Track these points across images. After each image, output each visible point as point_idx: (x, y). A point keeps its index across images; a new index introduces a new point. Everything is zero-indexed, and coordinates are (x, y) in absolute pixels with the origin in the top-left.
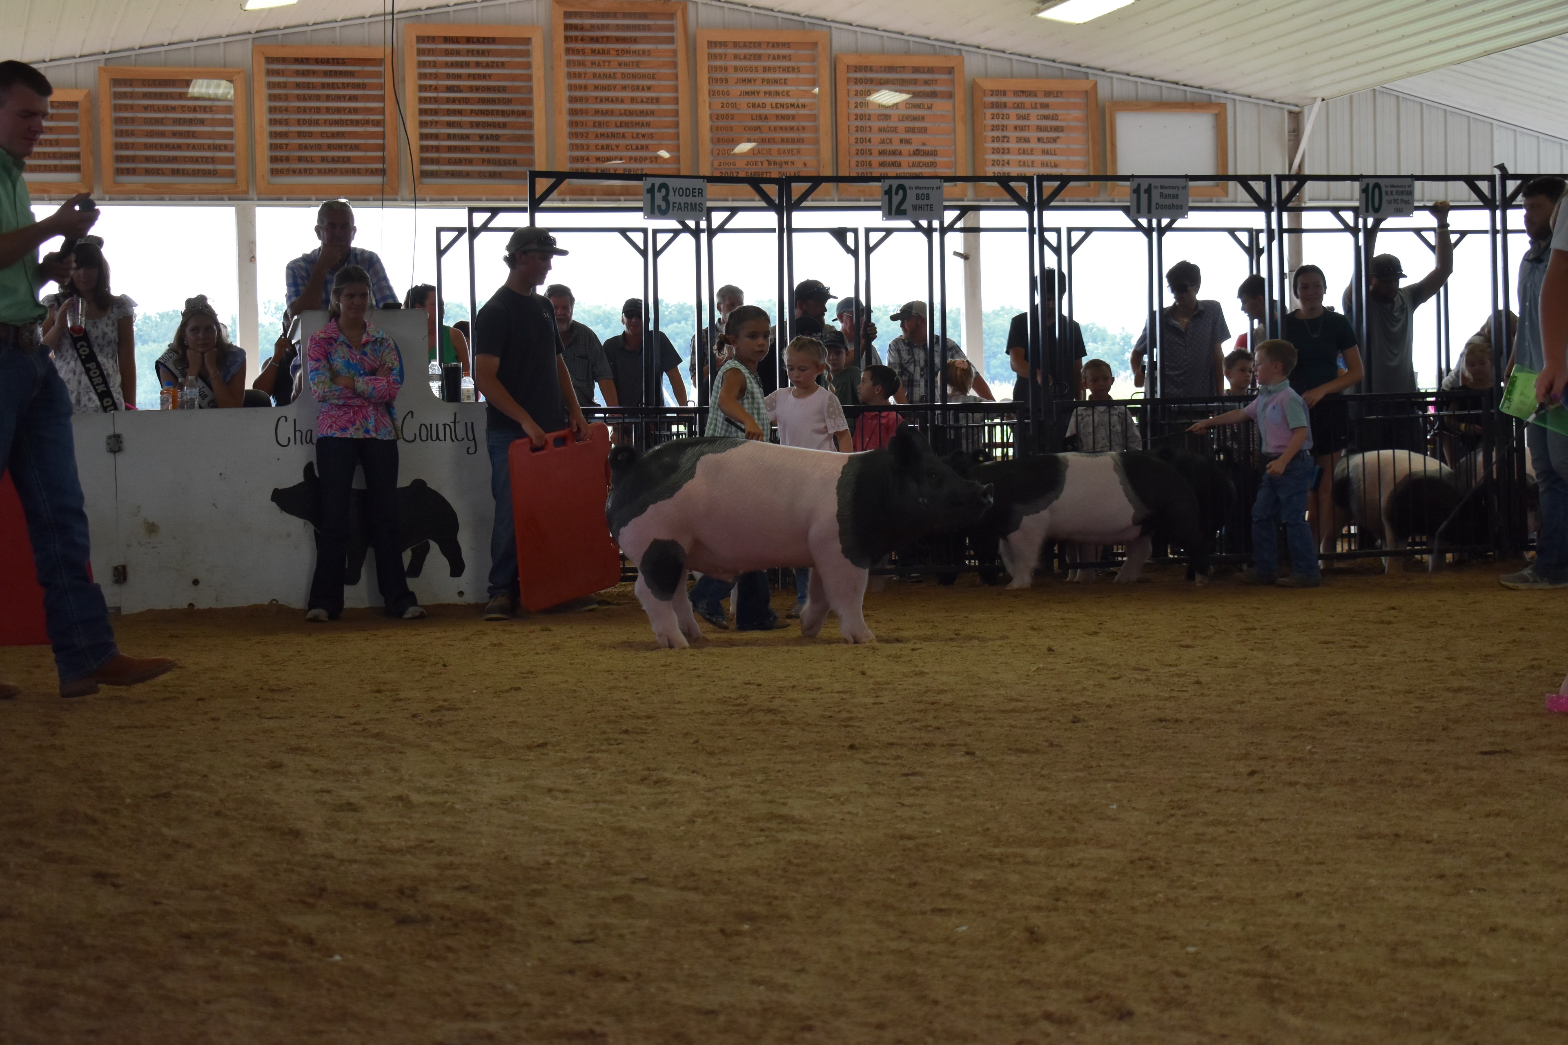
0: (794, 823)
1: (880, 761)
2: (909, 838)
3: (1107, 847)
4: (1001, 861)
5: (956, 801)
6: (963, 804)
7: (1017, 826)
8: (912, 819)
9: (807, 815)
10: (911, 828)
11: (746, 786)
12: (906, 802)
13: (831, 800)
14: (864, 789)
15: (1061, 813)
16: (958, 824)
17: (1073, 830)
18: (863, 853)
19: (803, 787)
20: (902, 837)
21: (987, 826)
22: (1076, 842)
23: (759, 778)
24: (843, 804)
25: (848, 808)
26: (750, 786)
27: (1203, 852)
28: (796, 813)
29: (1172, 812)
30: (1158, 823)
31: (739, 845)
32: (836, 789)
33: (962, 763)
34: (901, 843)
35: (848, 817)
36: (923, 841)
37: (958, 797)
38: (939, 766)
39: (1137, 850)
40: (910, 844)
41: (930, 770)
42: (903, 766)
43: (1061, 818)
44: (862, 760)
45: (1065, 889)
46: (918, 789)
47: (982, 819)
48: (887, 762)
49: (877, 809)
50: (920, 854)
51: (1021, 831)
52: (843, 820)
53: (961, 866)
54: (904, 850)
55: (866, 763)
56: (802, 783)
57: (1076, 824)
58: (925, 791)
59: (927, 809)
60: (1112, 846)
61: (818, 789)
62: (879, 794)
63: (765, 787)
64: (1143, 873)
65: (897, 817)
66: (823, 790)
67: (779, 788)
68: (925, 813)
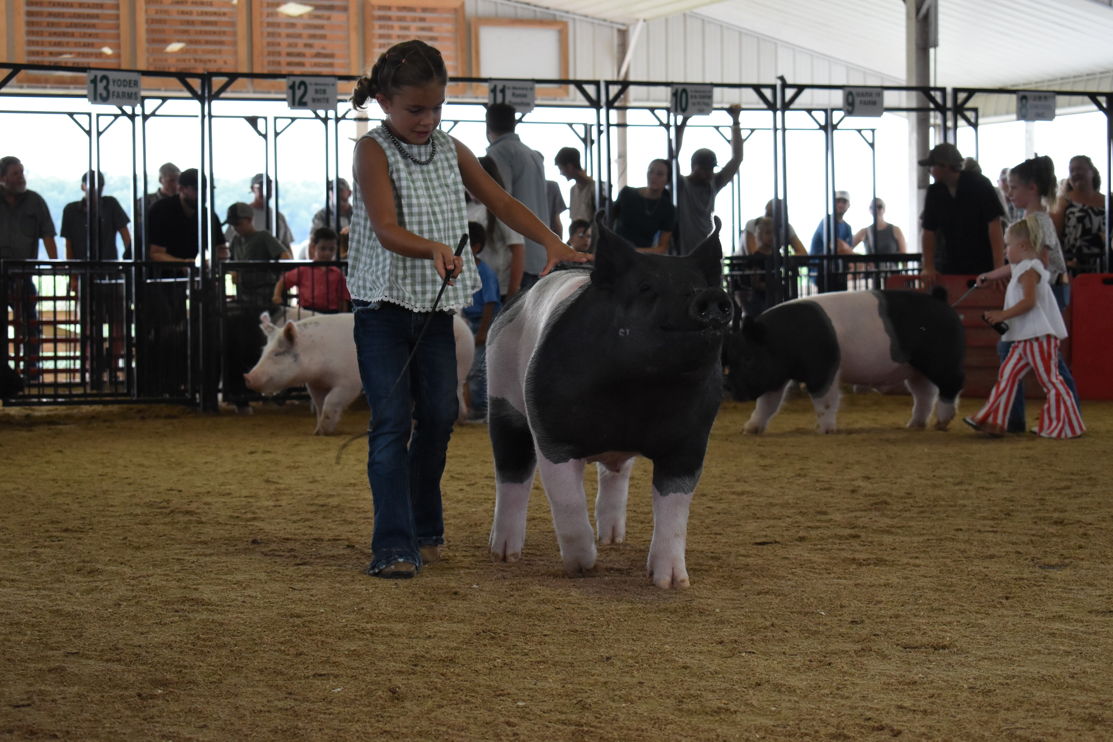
0: (203, 605)
1: (277, 553)
2: (298, 616)
3: (459, 622)
4: (371, 634)
5: (338, 585)
6: (343, 588)
7: (386, 606)
8: (301, 601)
9: (215, 598)
10: (299, 609)
11: (165, 575)
12: (296, 587)
13: (235, 586)
14: (263, 576)
15: (423, 595)
16: (338, 605)
17: (432, 608)
18: (260, 629)
19: (213, 576)
20: (292, 616)
21: (361, 606)
22: (433, 618)
23: (176, 568)
24: (244, 589)
25: (248, 592)
26: (168, 575)
27: (535, 625)
28: (205, 597)
29: (512, 593)
30: (500, 602)
31: (157, 623)
32: (240, 577)
33: (344, 555)
34: (291, 620)
35: (248, 600)
36: (309, 619)
37: (340, 582)
38: (325, 557)
39: (482, 624)
40: (298, 621)
41: (318, 561)
42: (295, 557)
43: (422, 599)
44: (262, 553)
45: (423, 656)
46: (307, 576)
47: (358, 600)
48: (283, 554)
49: (272, 593)
50: (306, 629)
51: (390, 609)
52: (244, 602)
53: (339, 639)
54: (293, 626)
55: (266, 555)
56: (211, 572)
57: (434, 604)
58: (313, 578)
59: (313, 592)
60: (463, 621)
61: (224, 577)
62: (275, 580)
63: (180, 575)
64: (486, 642)
65: (288, 599)
66: (229, 577)
67: (193, 577)
68: (312, 595)
